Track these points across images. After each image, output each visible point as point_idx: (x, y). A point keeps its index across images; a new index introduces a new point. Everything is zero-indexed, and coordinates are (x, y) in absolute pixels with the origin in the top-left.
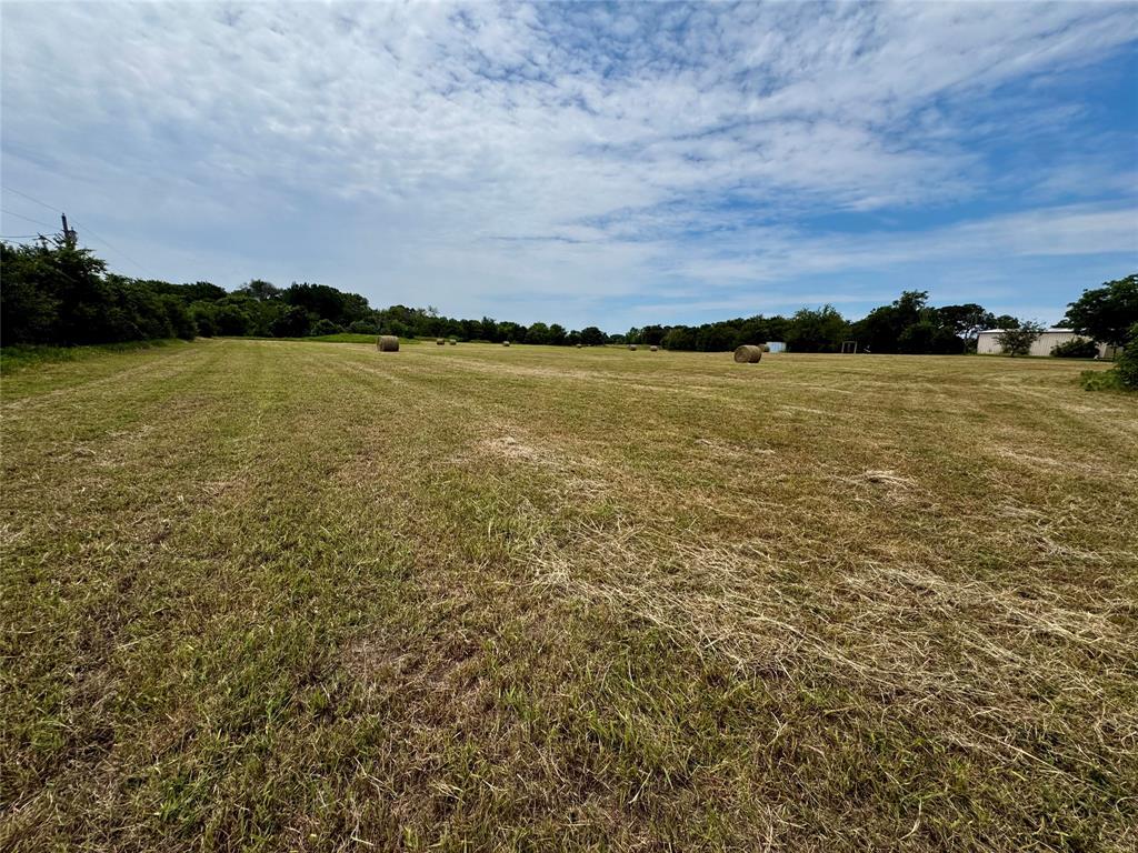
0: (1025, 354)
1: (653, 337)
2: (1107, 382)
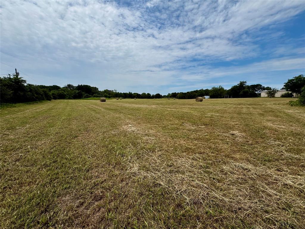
0: (274, 97)
1: (174, 96)
2: (296, 104)
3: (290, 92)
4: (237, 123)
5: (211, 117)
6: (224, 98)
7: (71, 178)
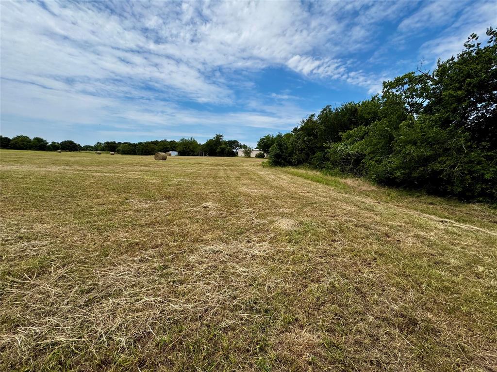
1: (112, 147)
2: (267, 165)
3: (262, 152)
4: (212, 190)
5: (178, 185)
6: (198, 155)
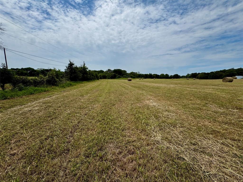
1: (194, 76)
7: (113, 133)
